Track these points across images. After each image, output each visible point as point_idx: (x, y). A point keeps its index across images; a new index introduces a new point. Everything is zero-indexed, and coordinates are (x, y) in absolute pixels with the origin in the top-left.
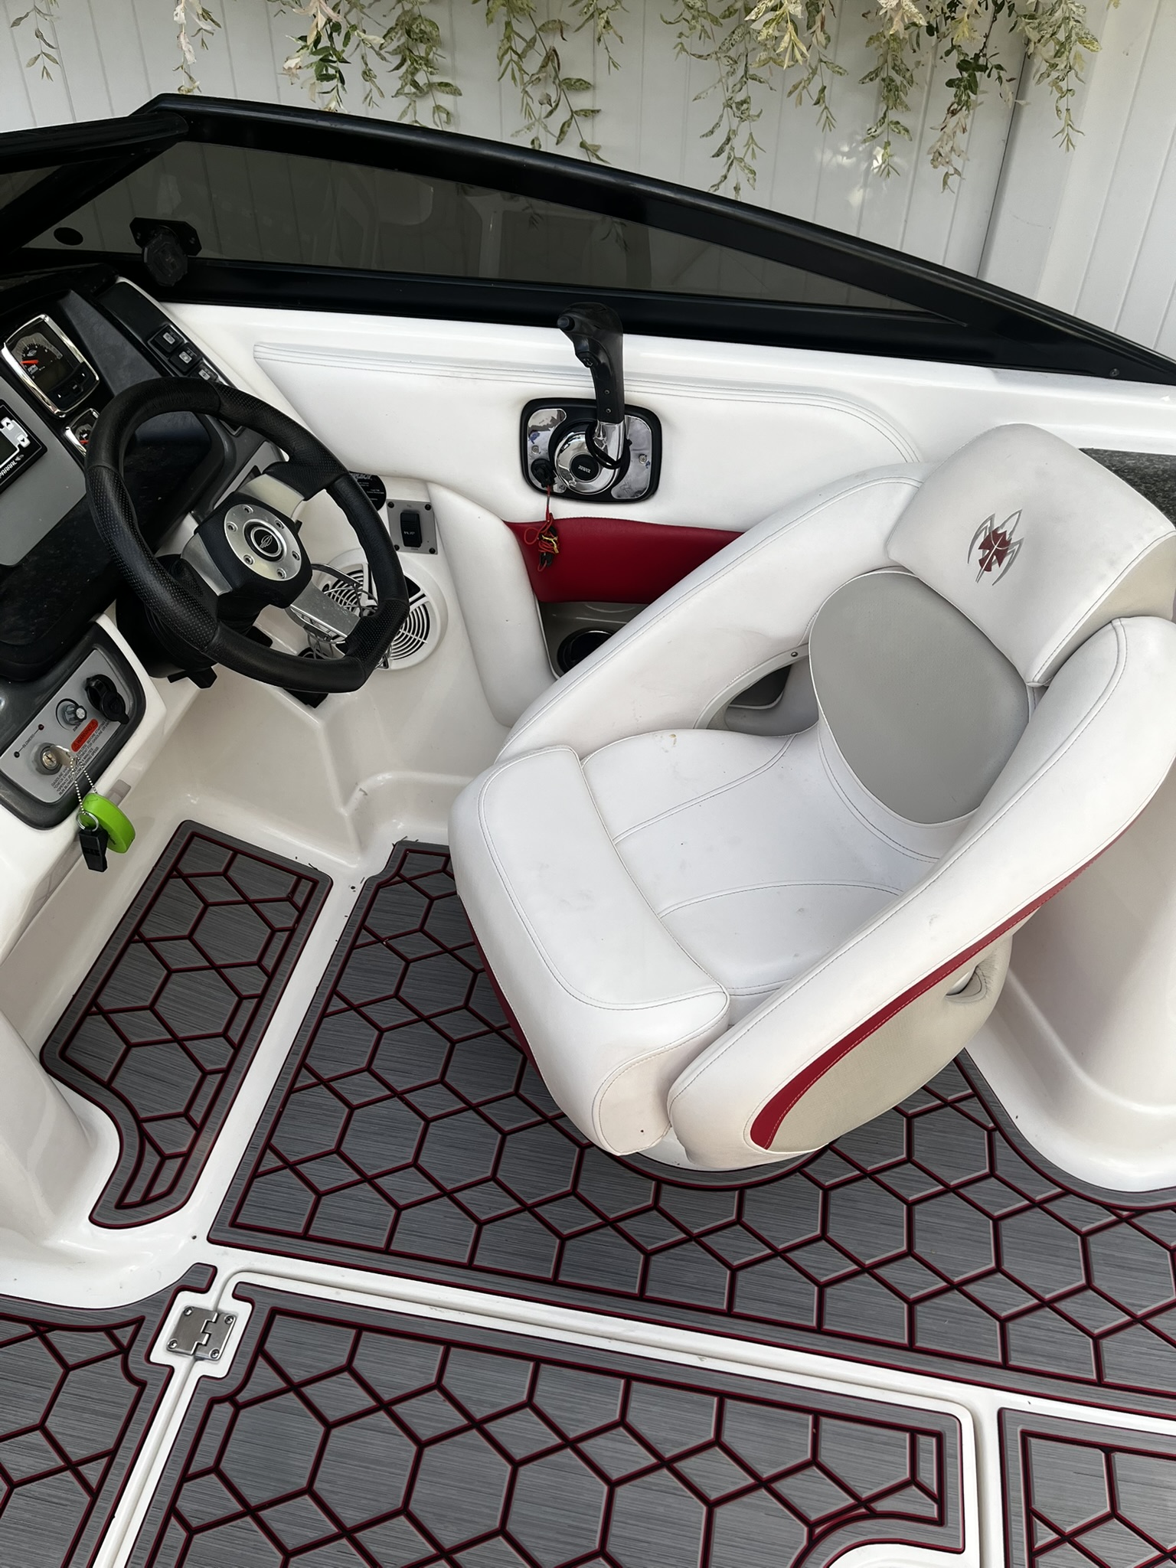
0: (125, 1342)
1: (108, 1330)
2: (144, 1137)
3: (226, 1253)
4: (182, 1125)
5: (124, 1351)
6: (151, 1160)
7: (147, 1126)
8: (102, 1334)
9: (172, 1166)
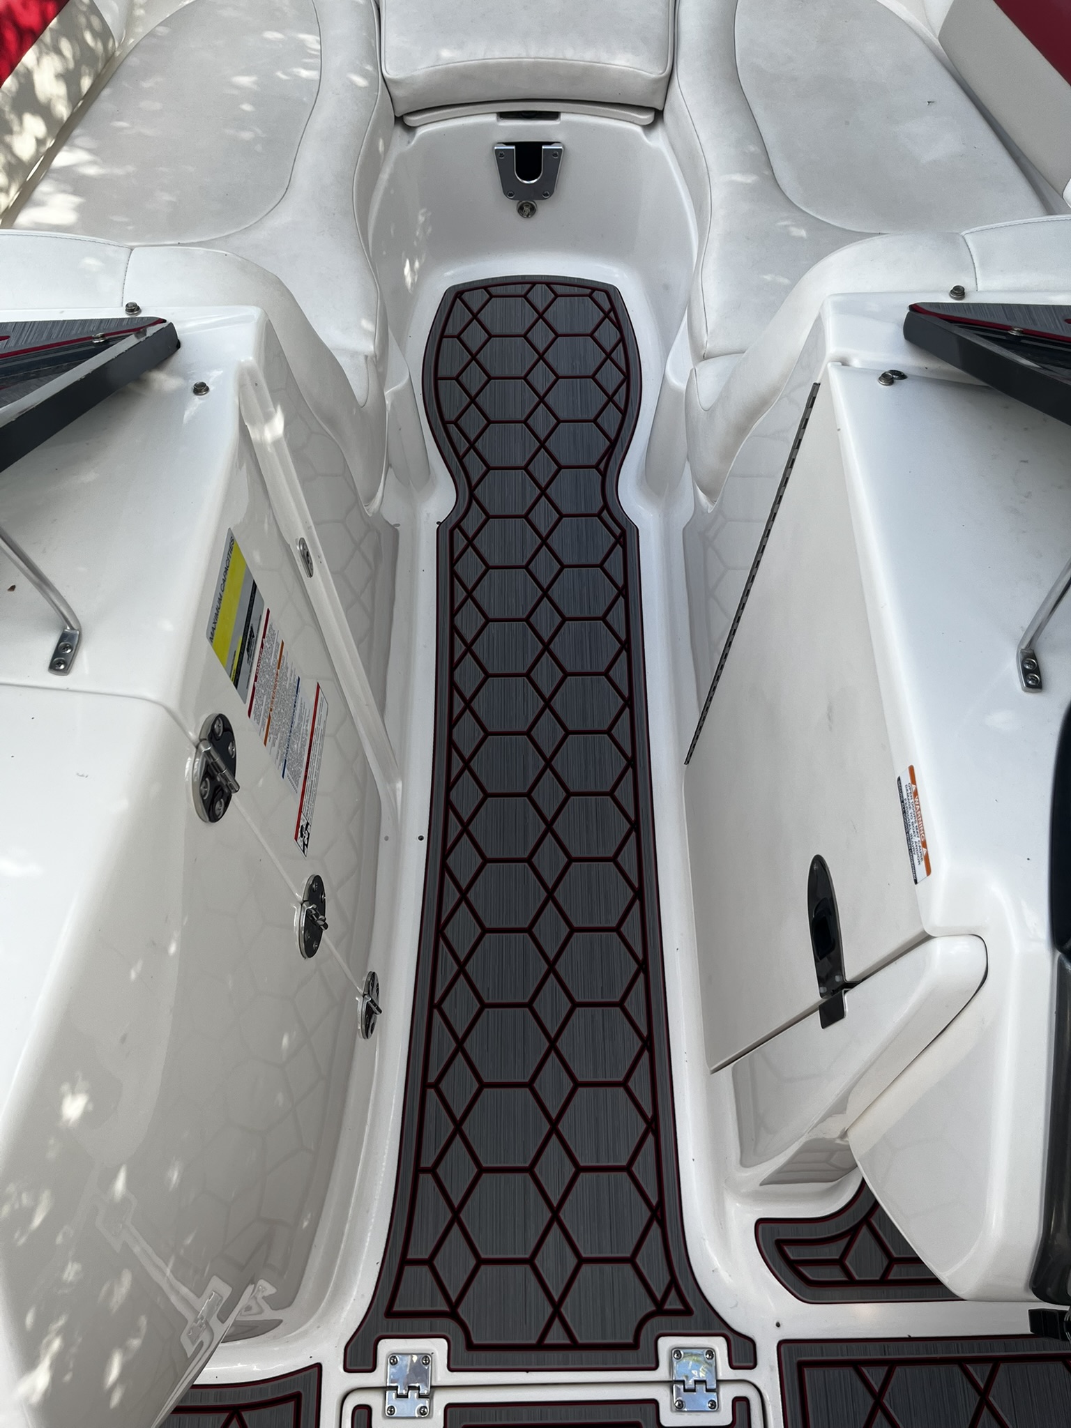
0: (667, 1306)
1: (673, 1283)
2: (853, 1233)
3: (772, 1368)
4: (880, 1262)
5: (660, 1310)
6: (832, 1252)
7: (864, 1230)
8: (667, 1278)
9: (836, 1274)
